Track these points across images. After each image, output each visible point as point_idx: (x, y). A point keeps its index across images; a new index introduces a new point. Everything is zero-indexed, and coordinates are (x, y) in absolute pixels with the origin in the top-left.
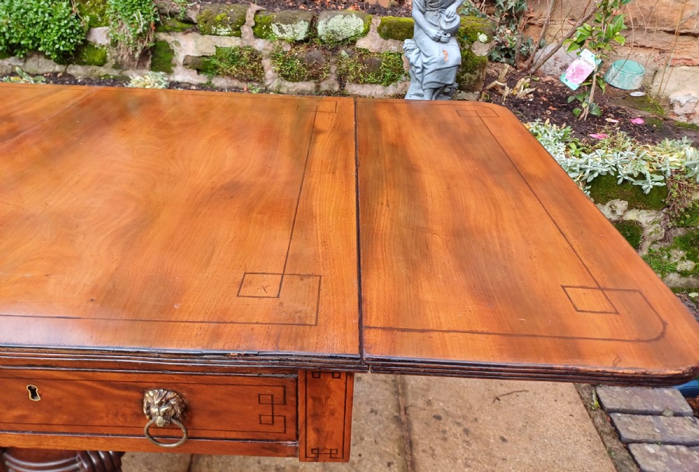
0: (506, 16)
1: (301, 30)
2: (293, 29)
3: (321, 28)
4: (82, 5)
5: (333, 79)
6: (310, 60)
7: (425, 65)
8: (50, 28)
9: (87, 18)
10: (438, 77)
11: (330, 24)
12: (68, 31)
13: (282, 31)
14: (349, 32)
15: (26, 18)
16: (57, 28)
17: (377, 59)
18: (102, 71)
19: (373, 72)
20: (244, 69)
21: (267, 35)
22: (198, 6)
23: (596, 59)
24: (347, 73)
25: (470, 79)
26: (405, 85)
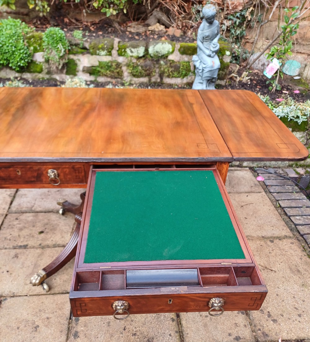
0: (235, 38)
1: (141, 51)
2: (138, 51)
3: (151, 50)
4: (29, 41)
5: (157, 76)
6: (146, 66)
7: (204, 69)
8: (15, 54)
9: (32, 48)
10: (210, 74)
11: (156, 48)
12: (24, 55)
13: (132, 52)
14: (165, 52)
15: (2, 49)
16: (19, 54)
17: (179, 65)
18: (41, 76)
19: (176, 71)
20: (113, 72)
21: (124, 54)
22: (89, 40)
23: (280, 63)
24: (164, 72)
25: (222, 74)
26: (192, 78)
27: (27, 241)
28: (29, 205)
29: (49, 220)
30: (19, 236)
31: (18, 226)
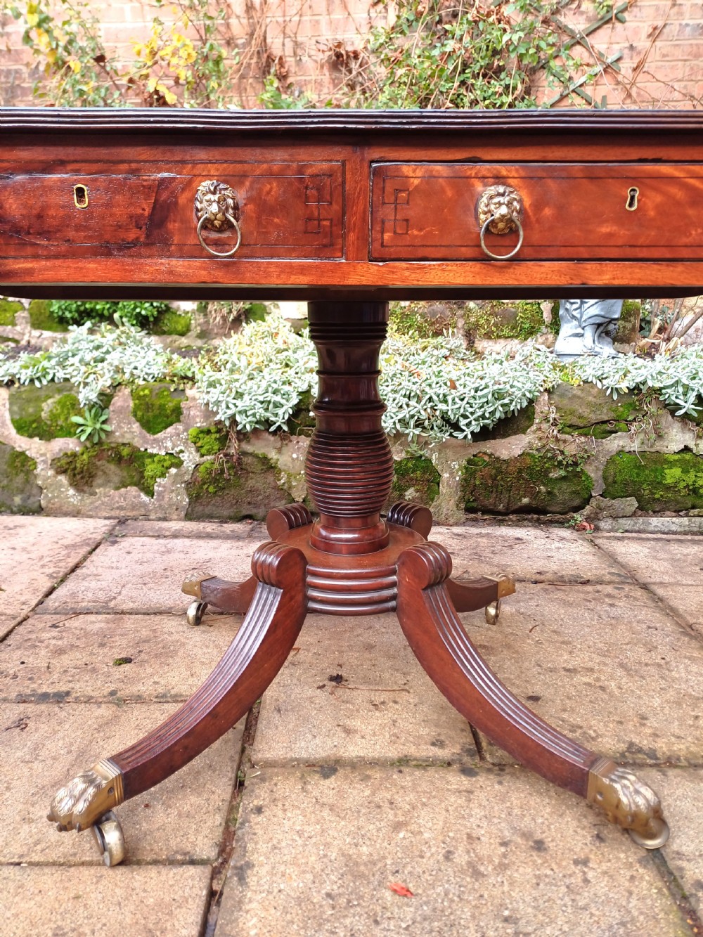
5: (461, 334)
6: (434, 314)
10: (602, 310)
17: (514, 309)
18: (184, 341)
19: (508, 324)
24: (477, 326)
25: (624, 327)
26: (547, 339)
27: (70, 682)
28: (102, 596)
29: (155, 631)
30: (48, 667)
31: (54, 642)
